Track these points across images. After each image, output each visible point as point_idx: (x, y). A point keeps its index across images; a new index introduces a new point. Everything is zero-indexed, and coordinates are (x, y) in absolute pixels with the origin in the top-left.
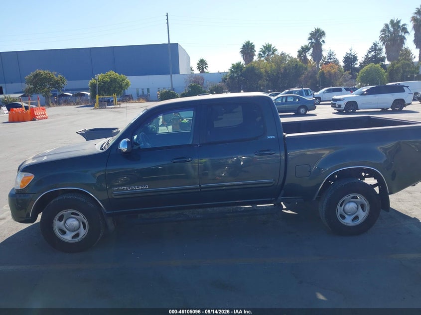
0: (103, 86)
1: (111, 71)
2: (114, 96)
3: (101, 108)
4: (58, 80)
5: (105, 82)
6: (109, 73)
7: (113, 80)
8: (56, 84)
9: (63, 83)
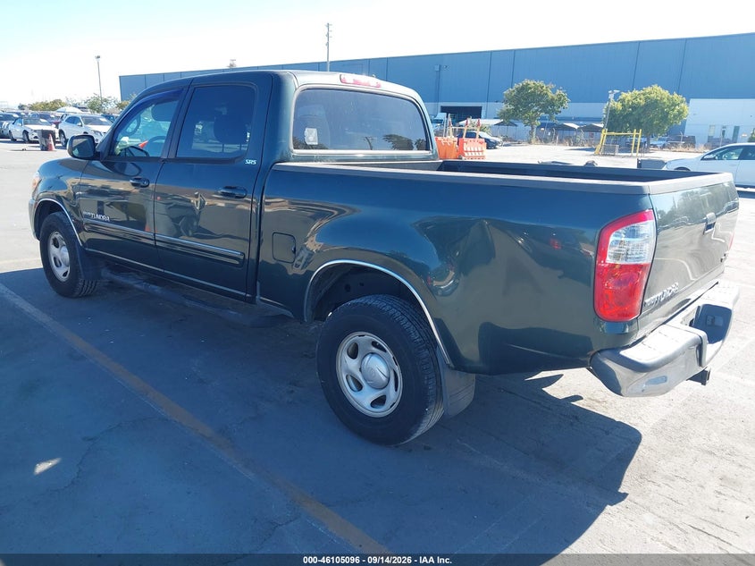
0: (631, 114)
1: (655, 87)
2: (635, 133)
3: (606, 155)
4: (553, 99)
5: (634, 107)
6: (649, 89)
7: (652, 104)
8: (550, 106)
9: (562, 104)
